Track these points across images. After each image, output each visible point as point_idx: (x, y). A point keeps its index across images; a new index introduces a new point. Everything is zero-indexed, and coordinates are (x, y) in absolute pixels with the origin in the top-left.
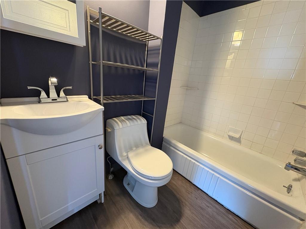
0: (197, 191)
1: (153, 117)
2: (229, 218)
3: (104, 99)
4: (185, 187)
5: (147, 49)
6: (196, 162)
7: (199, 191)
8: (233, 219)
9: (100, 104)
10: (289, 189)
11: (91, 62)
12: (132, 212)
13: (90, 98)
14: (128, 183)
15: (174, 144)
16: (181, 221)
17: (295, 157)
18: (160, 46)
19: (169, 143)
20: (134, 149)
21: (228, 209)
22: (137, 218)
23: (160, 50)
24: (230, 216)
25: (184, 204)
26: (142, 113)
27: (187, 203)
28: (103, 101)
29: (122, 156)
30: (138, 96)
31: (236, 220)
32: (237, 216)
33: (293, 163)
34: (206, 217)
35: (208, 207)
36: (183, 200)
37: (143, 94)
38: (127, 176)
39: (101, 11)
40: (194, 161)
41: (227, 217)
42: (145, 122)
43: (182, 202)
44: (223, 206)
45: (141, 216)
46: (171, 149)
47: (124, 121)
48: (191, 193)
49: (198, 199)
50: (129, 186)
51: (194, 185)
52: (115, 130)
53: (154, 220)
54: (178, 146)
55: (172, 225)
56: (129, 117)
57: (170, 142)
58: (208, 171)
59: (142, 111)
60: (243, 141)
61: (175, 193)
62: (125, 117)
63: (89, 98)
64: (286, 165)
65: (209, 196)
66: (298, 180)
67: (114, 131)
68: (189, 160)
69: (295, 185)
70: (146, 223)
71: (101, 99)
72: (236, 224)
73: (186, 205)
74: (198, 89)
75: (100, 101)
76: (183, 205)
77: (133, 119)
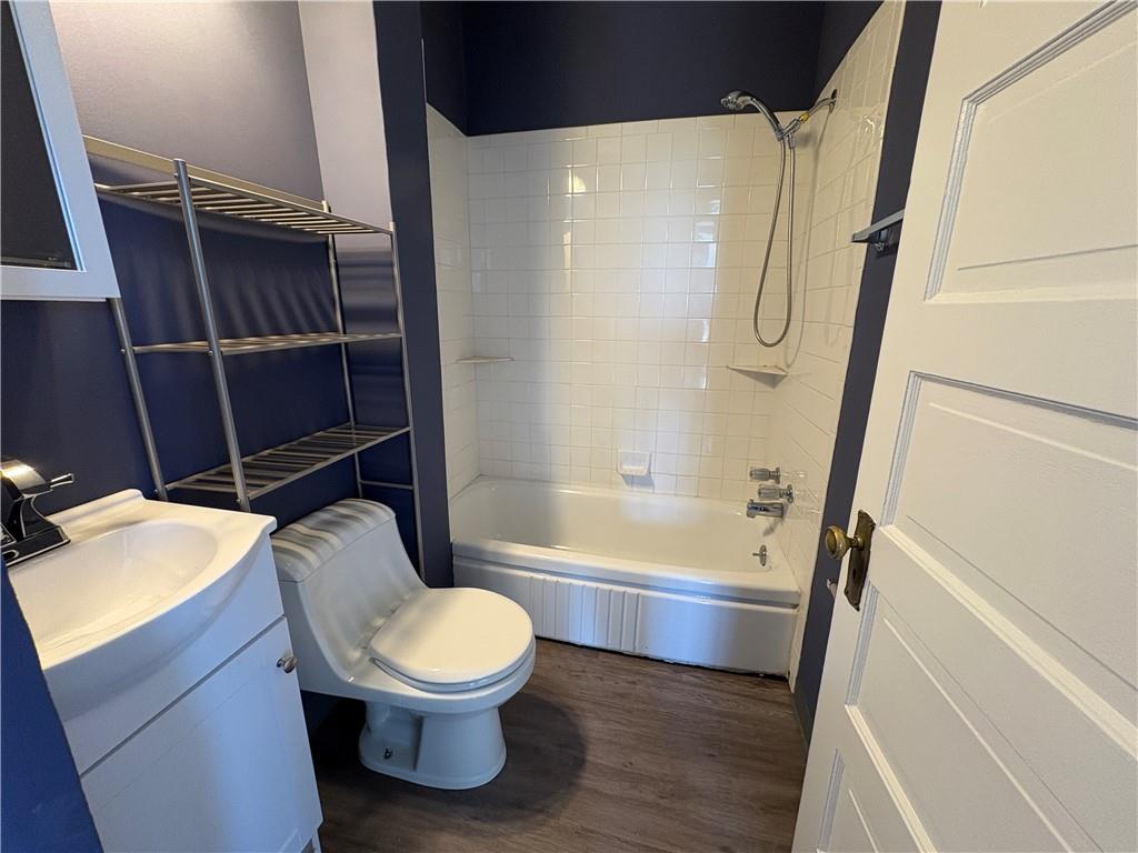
0: (595, 660)
1: (412, 491)
2: (684, 683)
3: (248, 485)
4: (562, 664)
5: (332, 261)
6: (561, 579)
7: (600, 657)
8: (692, 678)
9: (236, 507)
10: (762, 555)
11: (129, 349)
12: (441, 829)
13: (151, 495)
14: (387, 751)
15: (495, 554)
16: (590, 758)
17: (756, 485)
18: (391, 253)
19: (478, 556)
20: (379, 622)
21: (675, 664)
22: (468, 832)
23: (392, 265)
24: (685, 677)
25: (578, 712)
26: (360, 486)
27: (582, 704)
28: (246, 493)
29: (347, 665)
30: (333, 429)
31: (698, 677)
32: (697, 667)
33: (757, 500)
34: (638, 709)
35: (634, 683)
36: (571, 702)
37: (352, 419)
38: (368, 728)
39: (186, 173)
40: (554, 579)
41: (679, 681)
42: (389, 514)
43: (570, 708)
44: (662, 661)
45: (476, 818)
46: (490, 572)
47: (319, 537)
48: (584, 672)
49: (605, 677)
50: (393, 758)
51: (582, 647)
52: (299, 585)
53: (519, 805)
54: (508, 556)
55: (571, 784)
56: (323, 515)
57: (480, 551)
58: (611, 591)
59: (359, 480)
60: (656, 479)
61: (544, 696)
62: (311, 521)
63: (147, 498)
64: (749, 508)
65: (627, 655)
66: (770, 531)
67: (296, 588)
68: (551, 582)
69: (770, 542)
70: (502, 827)
71: (240, 489)
72: (701, 686)
73: (583, 710)
74: (513, 360)
75: (235, 495)
76: (578, 715)
77: (346, 521)
